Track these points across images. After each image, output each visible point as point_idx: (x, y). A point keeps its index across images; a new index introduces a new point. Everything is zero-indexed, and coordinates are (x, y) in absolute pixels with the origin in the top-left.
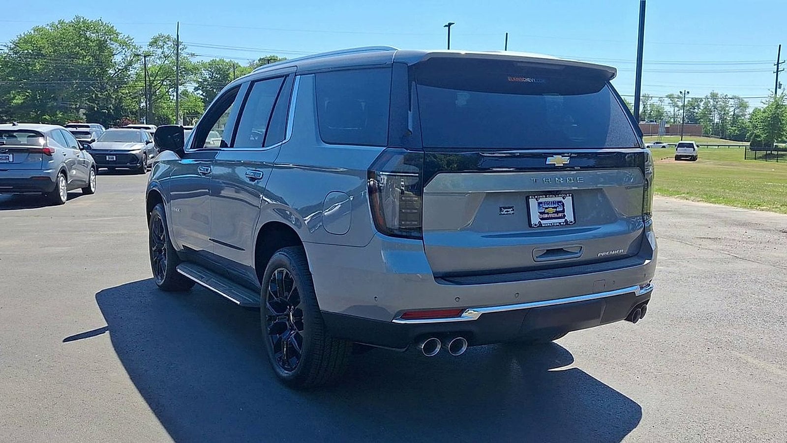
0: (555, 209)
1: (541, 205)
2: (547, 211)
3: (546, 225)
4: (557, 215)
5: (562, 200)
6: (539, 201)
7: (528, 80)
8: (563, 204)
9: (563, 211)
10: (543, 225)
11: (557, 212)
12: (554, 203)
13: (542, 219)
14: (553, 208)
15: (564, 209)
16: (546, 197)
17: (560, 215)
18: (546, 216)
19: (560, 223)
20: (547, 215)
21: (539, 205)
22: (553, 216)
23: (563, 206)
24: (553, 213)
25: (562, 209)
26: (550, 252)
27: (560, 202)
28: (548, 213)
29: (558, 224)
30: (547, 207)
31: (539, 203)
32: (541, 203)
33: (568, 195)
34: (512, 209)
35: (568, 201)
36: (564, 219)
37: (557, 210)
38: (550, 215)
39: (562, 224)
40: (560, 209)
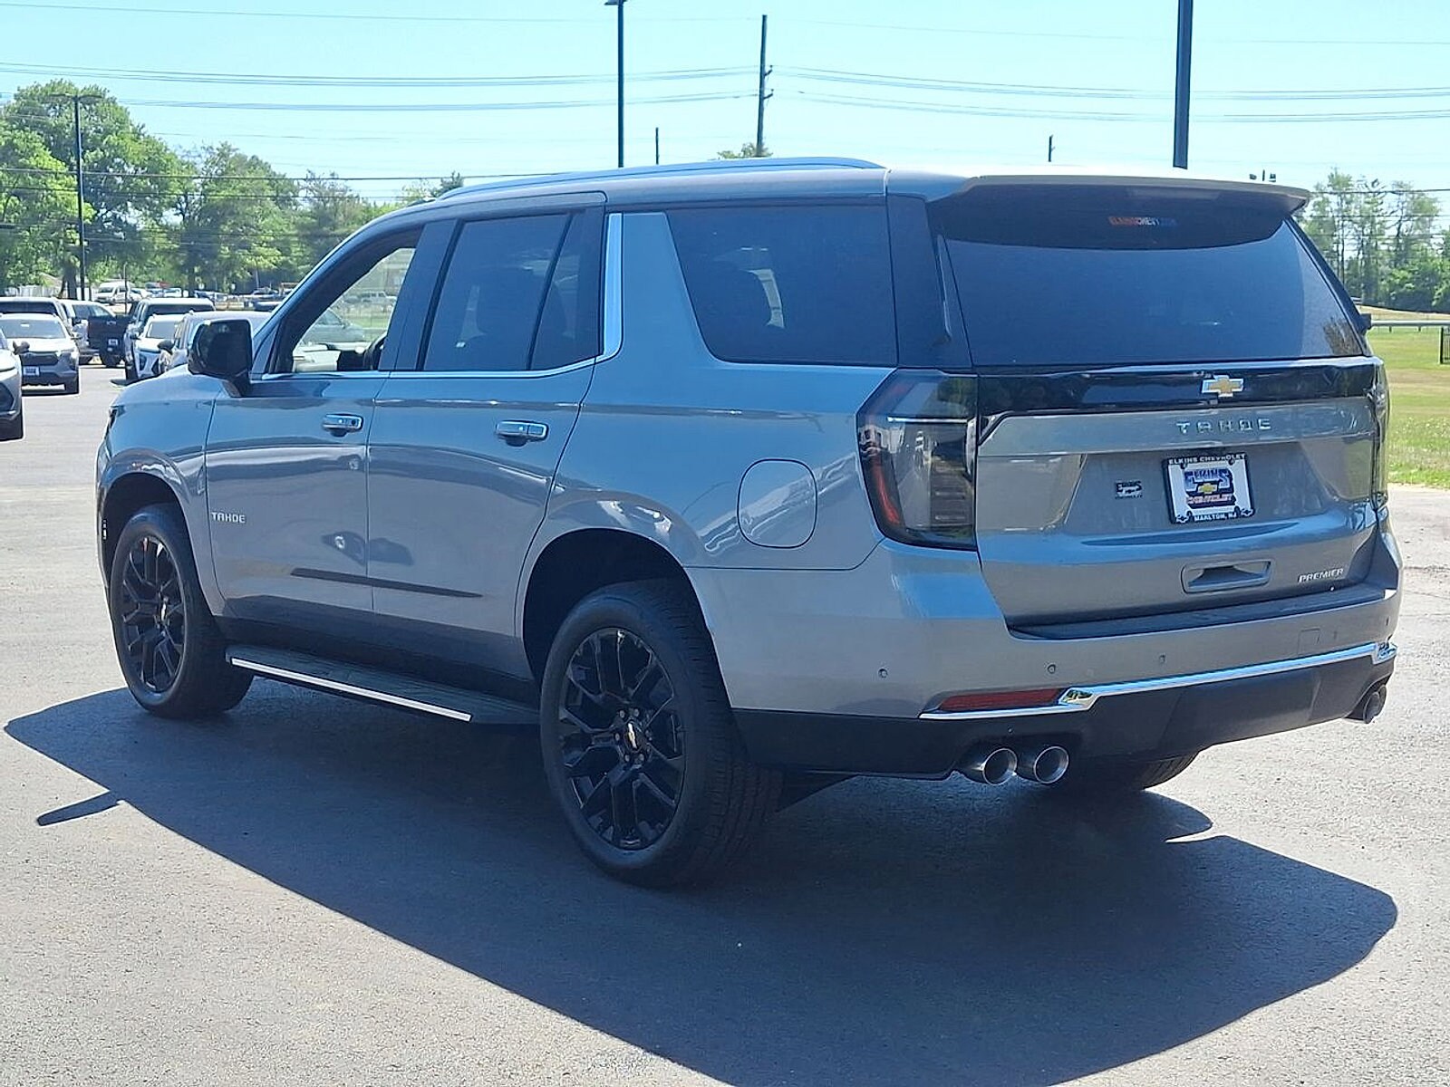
0: (1216, 486)
1: (1189, 477)
2: (1201, 489)
3: (1202, 519)
4: (1221, 497)
5: (1229, 467)
6: (1186, 470)
7: (1145, 221)
8: (1230, 474)
9: (1231, 490)
10: (1196, 519)
11: (1220, 492)
12: (1213, 472)
13: (1194, 506)
14: (1213, 483)
15: (1231, 484)
16: (1199, 461)
17: (1226, 497)
18: (1200, 500)
19: (1226, 514)
20: (1201, 497)
21: (1186, 478)
22: (1213, 500)
23: (1231, 479)
24: (1213, 493)
25: (1228, 486)
26: (1210, 574)
27: (1225, 471)
28: (1203, 495)
29: (1223, 516)
30: (1201, 481)
31: (1187, 474)
32: (1191, 474)
33: (1238, 456)
34: (1137, 487)
35: (1238, 469)
36: (1233, 507)
37: (1220, 487)
38: (1209, 499)
39: (1230, 515)
40: (1224, 485)
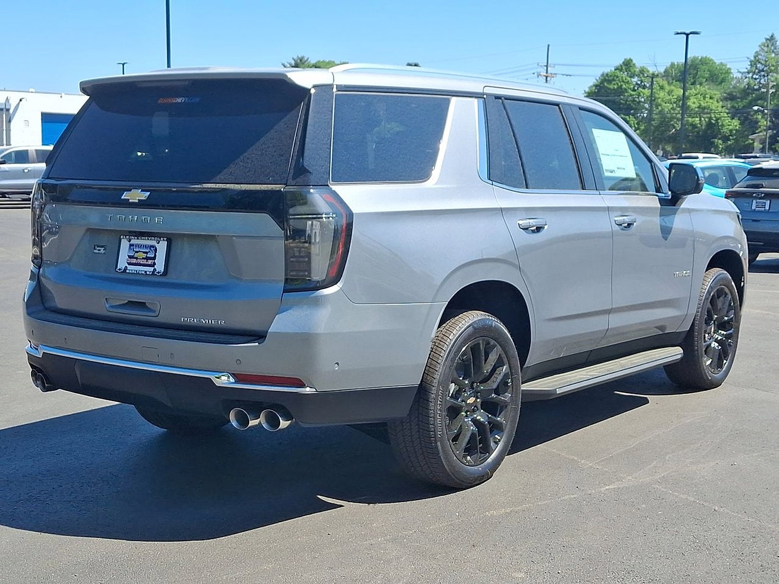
0: (146, 255)
1: (132, 247)
2: (136, 255)
3: (131, 272)
4: (147, 261)
5: (157, 245)
6: (131, 242)
7: (179, 100)
8: (156, 249)
9: (154, 258)
10: (127, 271)
11: (147, 258)
12: (146, 247)
13: (129, 264)
14: (144, 252)
15: (155, 255)
16: (138, 239)
17: (150, 262)
18: (134, 261)
19: (146, 272)
20: (135, 260)
21: (130, 247)
22: (141, 263)
23: (156, 252)
24: (143, 258)
25: (153, 256)
26: (132, 304)
27: (153, 246)
28: (137, 258)
29: (143, 272)
30: (137, 250)
31: (131, 245)
32: (133, 245)
33: (162, 239)
34: (104, 248)
35: (162, 247)
36: (153, 268)
37: (148, 256)
38: (139, 261)
39: (148, 273)
40: (151, 255)
